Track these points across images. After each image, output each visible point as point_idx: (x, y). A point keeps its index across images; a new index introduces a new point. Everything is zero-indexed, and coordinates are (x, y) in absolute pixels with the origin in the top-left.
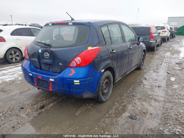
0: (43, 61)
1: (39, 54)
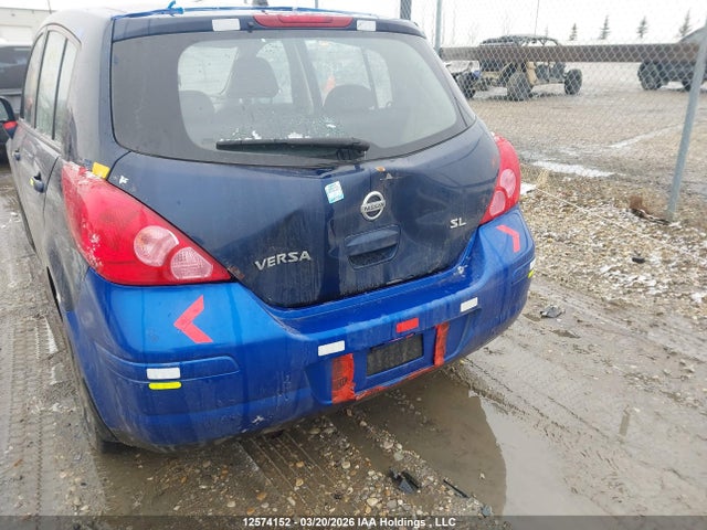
0: (353, 243)
1: (330, 210)
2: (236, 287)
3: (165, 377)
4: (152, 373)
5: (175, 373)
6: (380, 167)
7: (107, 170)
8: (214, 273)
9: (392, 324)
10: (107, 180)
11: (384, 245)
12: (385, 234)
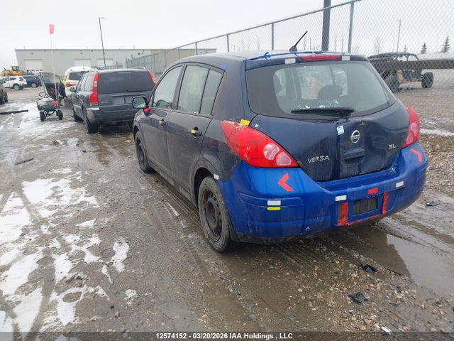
0: (346, 154)
1: (339, 137)
2: (300, 170)
3: (274, 205)
4: (270, 203)
5: (279, 203)
6: (359, 119)
7: (249, 122)
8: (292, 163)
9: (366, 190)
10: (249, 126)
11: (360, 155)
12: (360, 150)
